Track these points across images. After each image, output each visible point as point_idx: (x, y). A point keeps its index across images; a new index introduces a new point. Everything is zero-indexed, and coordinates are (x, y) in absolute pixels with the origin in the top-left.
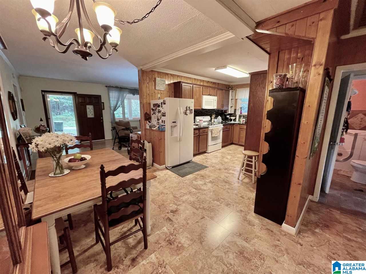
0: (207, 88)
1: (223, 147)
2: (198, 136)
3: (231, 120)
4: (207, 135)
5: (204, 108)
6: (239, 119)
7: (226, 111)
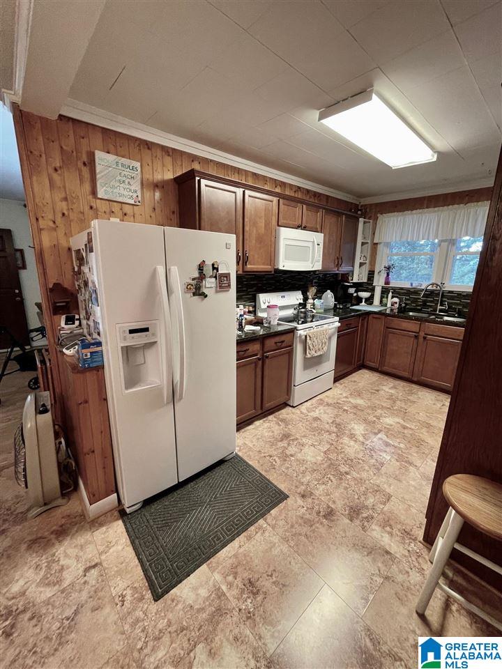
0: (293, 204)
1: (336, 379)
2: (260, 362)
3: (359, 300)
4: (290, 354)
5: (281, 268)
6: (382, 298)
7: (345, 277)
